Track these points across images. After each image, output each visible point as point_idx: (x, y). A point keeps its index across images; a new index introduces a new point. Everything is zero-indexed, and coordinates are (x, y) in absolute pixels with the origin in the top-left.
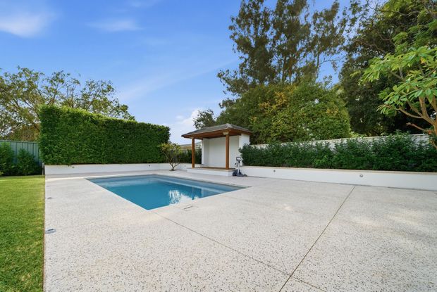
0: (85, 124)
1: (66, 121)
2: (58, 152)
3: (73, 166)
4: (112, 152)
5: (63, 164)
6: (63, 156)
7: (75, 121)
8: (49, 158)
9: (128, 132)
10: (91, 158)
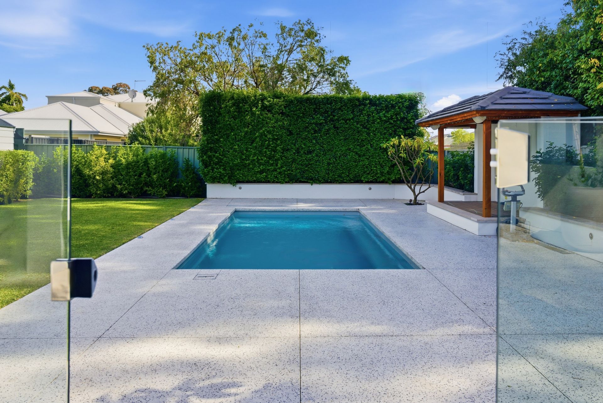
0: (253, 114)
1: (229, 112)
2: (219, 162)
3: (238, 185)
4: (294, 160)
5: (225, 182)
6: (224, 169)
7: (240, 111)
8: (209, 172)
9: (321, 119)
10: (261, 172)
